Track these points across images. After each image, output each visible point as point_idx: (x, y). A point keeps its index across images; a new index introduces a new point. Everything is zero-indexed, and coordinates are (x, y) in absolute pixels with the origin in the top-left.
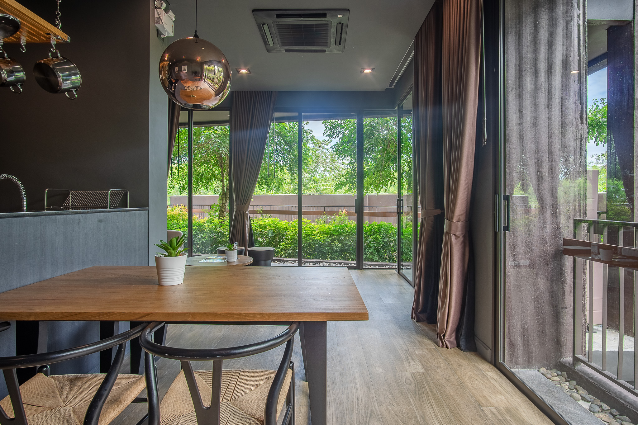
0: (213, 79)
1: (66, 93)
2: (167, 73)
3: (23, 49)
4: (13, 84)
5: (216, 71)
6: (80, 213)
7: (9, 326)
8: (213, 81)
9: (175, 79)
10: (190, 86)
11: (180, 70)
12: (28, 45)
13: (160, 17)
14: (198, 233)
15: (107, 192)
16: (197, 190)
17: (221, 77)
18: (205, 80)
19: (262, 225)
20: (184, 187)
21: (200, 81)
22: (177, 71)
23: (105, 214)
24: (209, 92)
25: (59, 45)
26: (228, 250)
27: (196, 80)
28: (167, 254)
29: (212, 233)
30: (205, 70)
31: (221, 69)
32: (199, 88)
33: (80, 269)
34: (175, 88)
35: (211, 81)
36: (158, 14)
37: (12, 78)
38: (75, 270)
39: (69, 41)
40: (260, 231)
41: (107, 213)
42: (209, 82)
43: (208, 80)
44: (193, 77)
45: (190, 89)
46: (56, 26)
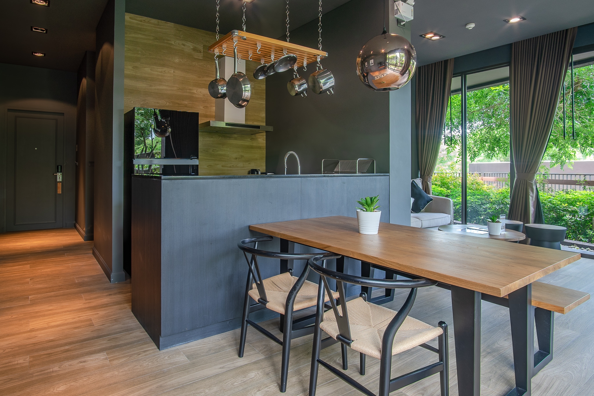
0: (396, 64)
1: (328, 92)
2: (360, 69)
3: (305, 69)
4: (302, 92)
5: (398, 56)
6: (328, 176)
7: (272, 239)
8: (395, 66)
9: (366, 73)
10: (377, 75)
11: (369, 63)
12: (308, 65)
13: (398, 9)
14: (484, 203)
15: (356, 162)
16: (493, 156)
17: (404, 59)
18: (388, 67)
19: (569, 199)
20: (474, 154)
21: (384, 69)
22: (367, 66)
23: (348, 177)
24: (394, 76)
25: (323, 60)
26: (490, 222)
27: (381, 70)
28: (365, 210)
29: (499, 204)
30: (388, 59)
31: (403, 54)
32: (385, 75)
33: (328, 216)
34: (368, 80)
35: (393, 66)
36: (397, 7)
37: (302, 88)
38: (324, 216)
39: (327, 55)
40: (566, 207)
41: (350, 177)
42: (393, 67)
43: (391, 66)
44: (379, 67)
45: (379, 78)
46: (318, 49)
